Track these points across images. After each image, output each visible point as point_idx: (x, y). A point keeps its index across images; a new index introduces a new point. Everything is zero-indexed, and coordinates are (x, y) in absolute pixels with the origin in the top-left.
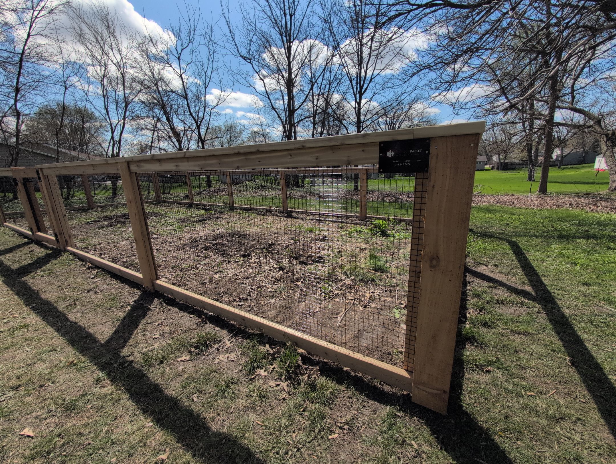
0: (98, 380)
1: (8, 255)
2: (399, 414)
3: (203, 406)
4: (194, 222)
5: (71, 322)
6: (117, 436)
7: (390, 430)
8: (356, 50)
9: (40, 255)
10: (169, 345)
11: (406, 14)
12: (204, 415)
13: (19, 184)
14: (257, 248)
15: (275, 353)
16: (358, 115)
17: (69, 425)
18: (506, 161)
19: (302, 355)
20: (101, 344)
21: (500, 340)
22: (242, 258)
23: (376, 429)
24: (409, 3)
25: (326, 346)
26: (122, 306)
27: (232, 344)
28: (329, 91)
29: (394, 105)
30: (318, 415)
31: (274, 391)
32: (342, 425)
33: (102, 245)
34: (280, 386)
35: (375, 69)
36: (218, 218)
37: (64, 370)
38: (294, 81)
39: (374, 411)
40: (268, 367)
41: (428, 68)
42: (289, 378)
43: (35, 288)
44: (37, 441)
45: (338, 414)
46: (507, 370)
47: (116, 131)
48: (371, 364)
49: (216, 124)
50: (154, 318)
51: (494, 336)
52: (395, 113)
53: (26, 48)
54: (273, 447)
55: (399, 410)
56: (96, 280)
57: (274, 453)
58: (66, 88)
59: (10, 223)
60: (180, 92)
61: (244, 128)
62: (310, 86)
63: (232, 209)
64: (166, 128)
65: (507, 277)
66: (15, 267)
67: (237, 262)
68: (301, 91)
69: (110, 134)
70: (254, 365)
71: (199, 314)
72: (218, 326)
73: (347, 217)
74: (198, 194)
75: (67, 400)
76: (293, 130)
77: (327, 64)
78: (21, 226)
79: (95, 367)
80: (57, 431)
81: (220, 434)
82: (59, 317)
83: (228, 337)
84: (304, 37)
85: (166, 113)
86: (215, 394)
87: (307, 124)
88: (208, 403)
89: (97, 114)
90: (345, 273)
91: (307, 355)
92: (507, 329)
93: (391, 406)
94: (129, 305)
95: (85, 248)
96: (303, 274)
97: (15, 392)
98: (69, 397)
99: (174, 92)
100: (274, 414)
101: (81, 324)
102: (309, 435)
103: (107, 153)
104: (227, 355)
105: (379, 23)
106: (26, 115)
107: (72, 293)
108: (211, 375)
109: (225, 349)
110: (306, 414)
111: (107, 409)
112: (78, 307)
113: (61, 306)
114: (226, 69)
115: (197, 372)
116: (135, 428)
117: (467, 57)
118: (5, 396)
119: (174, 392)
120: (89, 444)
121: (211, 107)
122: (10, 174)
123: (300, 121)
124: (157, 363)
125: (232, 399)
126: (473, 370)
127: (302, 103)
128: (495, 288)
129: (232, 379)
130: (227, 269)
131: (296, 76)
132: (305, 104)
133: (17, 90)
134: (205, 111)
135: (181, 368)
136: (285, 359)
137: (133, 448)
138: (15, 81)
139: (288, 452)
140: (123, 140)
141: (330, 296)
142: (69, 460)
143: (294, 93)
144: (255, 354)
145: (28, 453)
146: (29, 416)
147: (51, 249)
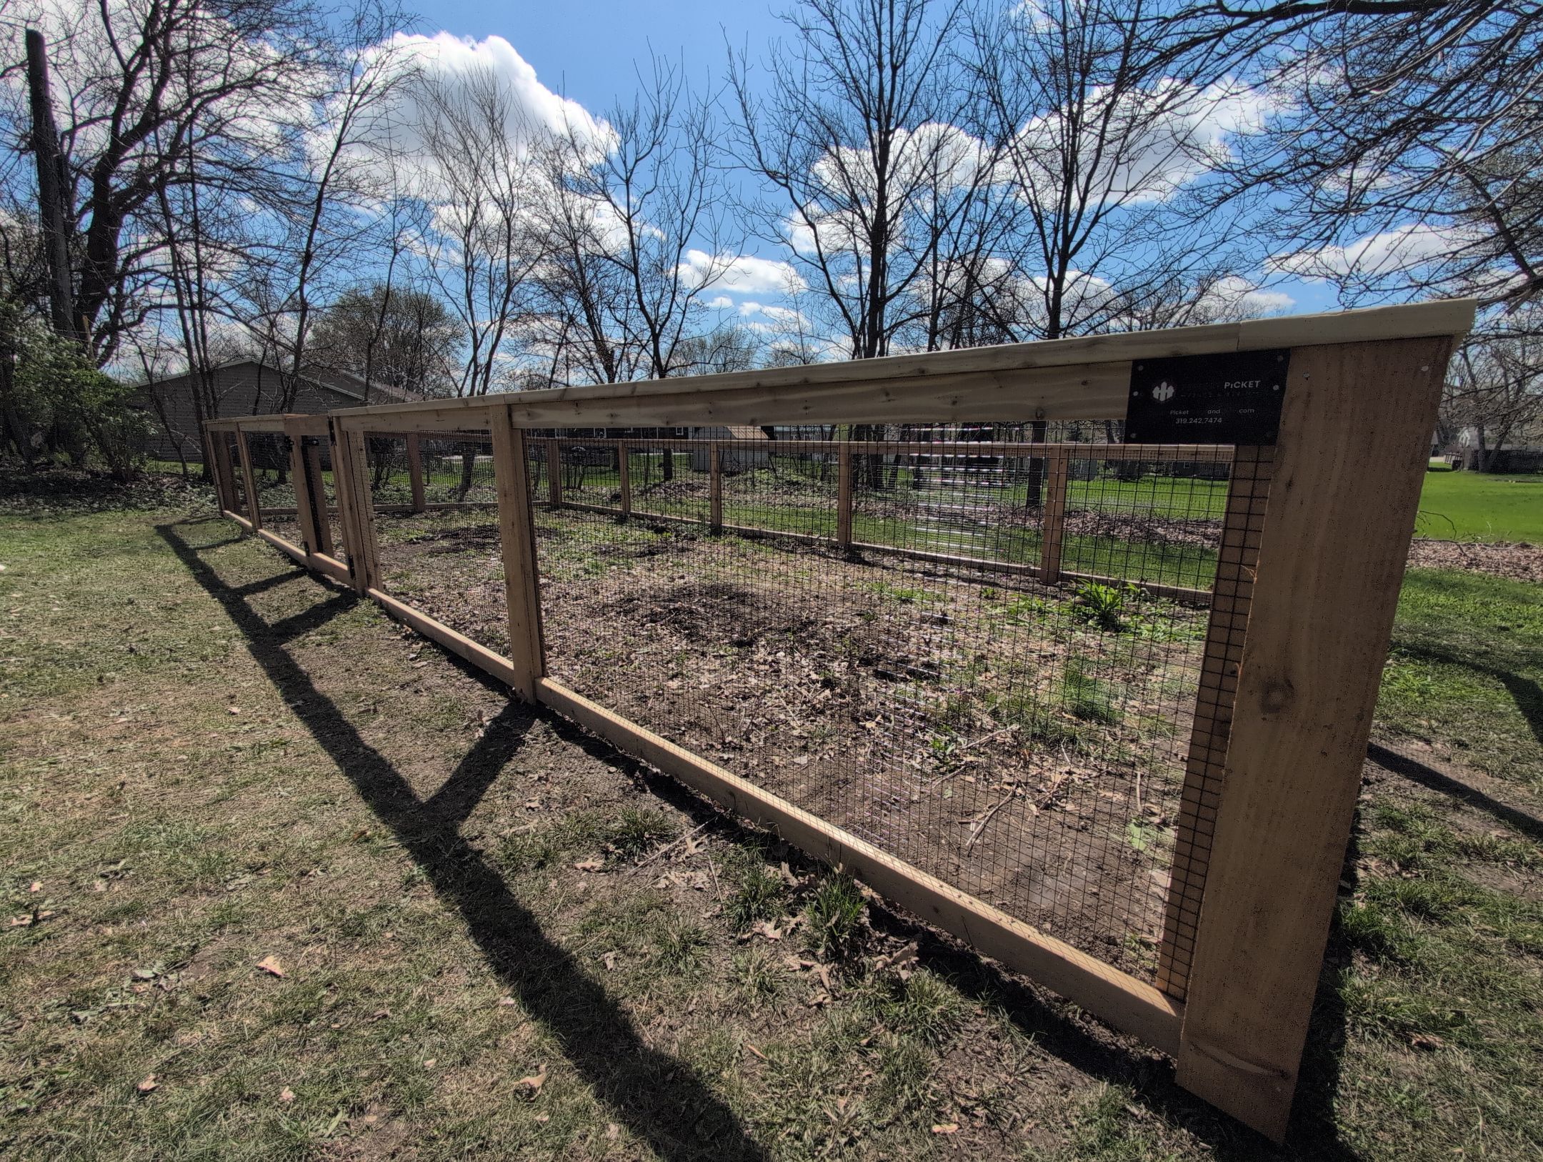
0: (410, 882)
1: (260, 595)
2: (1134, 1110)
3: (626, 984)
4: (629, 555)
5: (366, 748)
6: (440, 1012)
7: (1106, 1147)
8: (1059, 142)
9: (318, 600)
10: (559, 828)
11: (1212, 42)
12: (628, 1004)
13: (294, 447)
14: (771, 629)
15: (801, 888)
16: (1054, 311)
17: (349, 966)
18: (1505, 447)
19: (871, 904)
20: (422, 804)
21: (1469, 961)
22: (735, 650)
23: (1065, 1136)
24: (1224, 11)
25: (938, 891)
26: (467, 727)
27: (701, 850)
28: (977, 251)
29: (1156, 285)
30: (906, 1060)
31: (796, 981)
32: (970, 1104)
33: (436, 591)
34: (812, 972)
35: (1109, 190)
36: (683, 550)
37: (347, 848)
38: (889, 228)
39: (1062, 1086)
40: (785, 918)
41: (1267, 180)
42: (834, 955)
43: (303, 667)
44: (287, 987)
45: (960, 1074)
46: (1492, 1054)
47: (483, 345)
48: (1062, 959)
49: (696, 332)
50: (531, 762)
51: (1447, 946)
52: (1158, 305)
53: (332, 170)
54: (788, 1120)
55: (1136, 1100)
56: (418, 665)
57: (789, 1134)
58: (396, 253)
59: (268, 529)
60: (623, 257)
61: (760, 341)
62: (930, 239)
63: (717, 531)
64: (585, 338)
65: (1498, 781)
66: (271, 619)
67: (722, 656)
68: (908, 250)
69: (470, 351)
70: (749, 908)
71: (629, 767)
72: (672, 803)
73: (1008, 572)
74: (642, 493)
75: (348, 911)
76: (878, 348)
77: (976, 182)
78: (287, 538)
79: (407, 852)
80: (326, 975)
81: (662, 1057)
82: (343, 734)
83: (692, 831)
84: (924, 116)
85: (588, 307)
86: (655, 960)
87: (914, 333)
88: (637, 979)
89: (449, 308)
90: (995, 714)
91: (884, 907)
92: (1496, 935)
93: (1111, 1084)
94: (481, 726)
95: (402, 594)
96: (882, 704)
97: (254, 877)
98: (353, 906)
99: (610, 258)
100: (793, 1037)
101: (385, 754)
102: (879, 1109)
103: (460, 391)
104: (688, 874)
105: (1131, 69)
106: (317, 310)
107: (371, 687)
108: (649, 915)
109: (683, 856)
110: (876, 1054)
111: (425, 948)
112: (382, 718)
113: (350, 712)
114: (729, 202)
115: (617, 902)
116: (478, 1001)
117: (1393, 145)
118: (237, 881)
119: (564, 938)
120: (385, 1016)
121: (688, 292)
122: (280, 427)
123: (897, 325)
124: (532, 865)
125: (695, 980)
126: (1375, 1035)
127: (907, 282)
128: (1457, 808)
129: (696, 932)
130: (698, 670)
131: (895, 216)
132: (915, 282)
133: (307, 259)
134: (673, 299)
135: (582, 885)
136: (828, 907)
137: (472, 1046)
138: (305, 240)
139: (824, 1140)
140: (494, 366)
141: (949, 767)
142: (345, 1042)
143: (888, 256)
144: (755, 882)
145: (269, 1009)
146: (277, 932)
147: (340, 589)
